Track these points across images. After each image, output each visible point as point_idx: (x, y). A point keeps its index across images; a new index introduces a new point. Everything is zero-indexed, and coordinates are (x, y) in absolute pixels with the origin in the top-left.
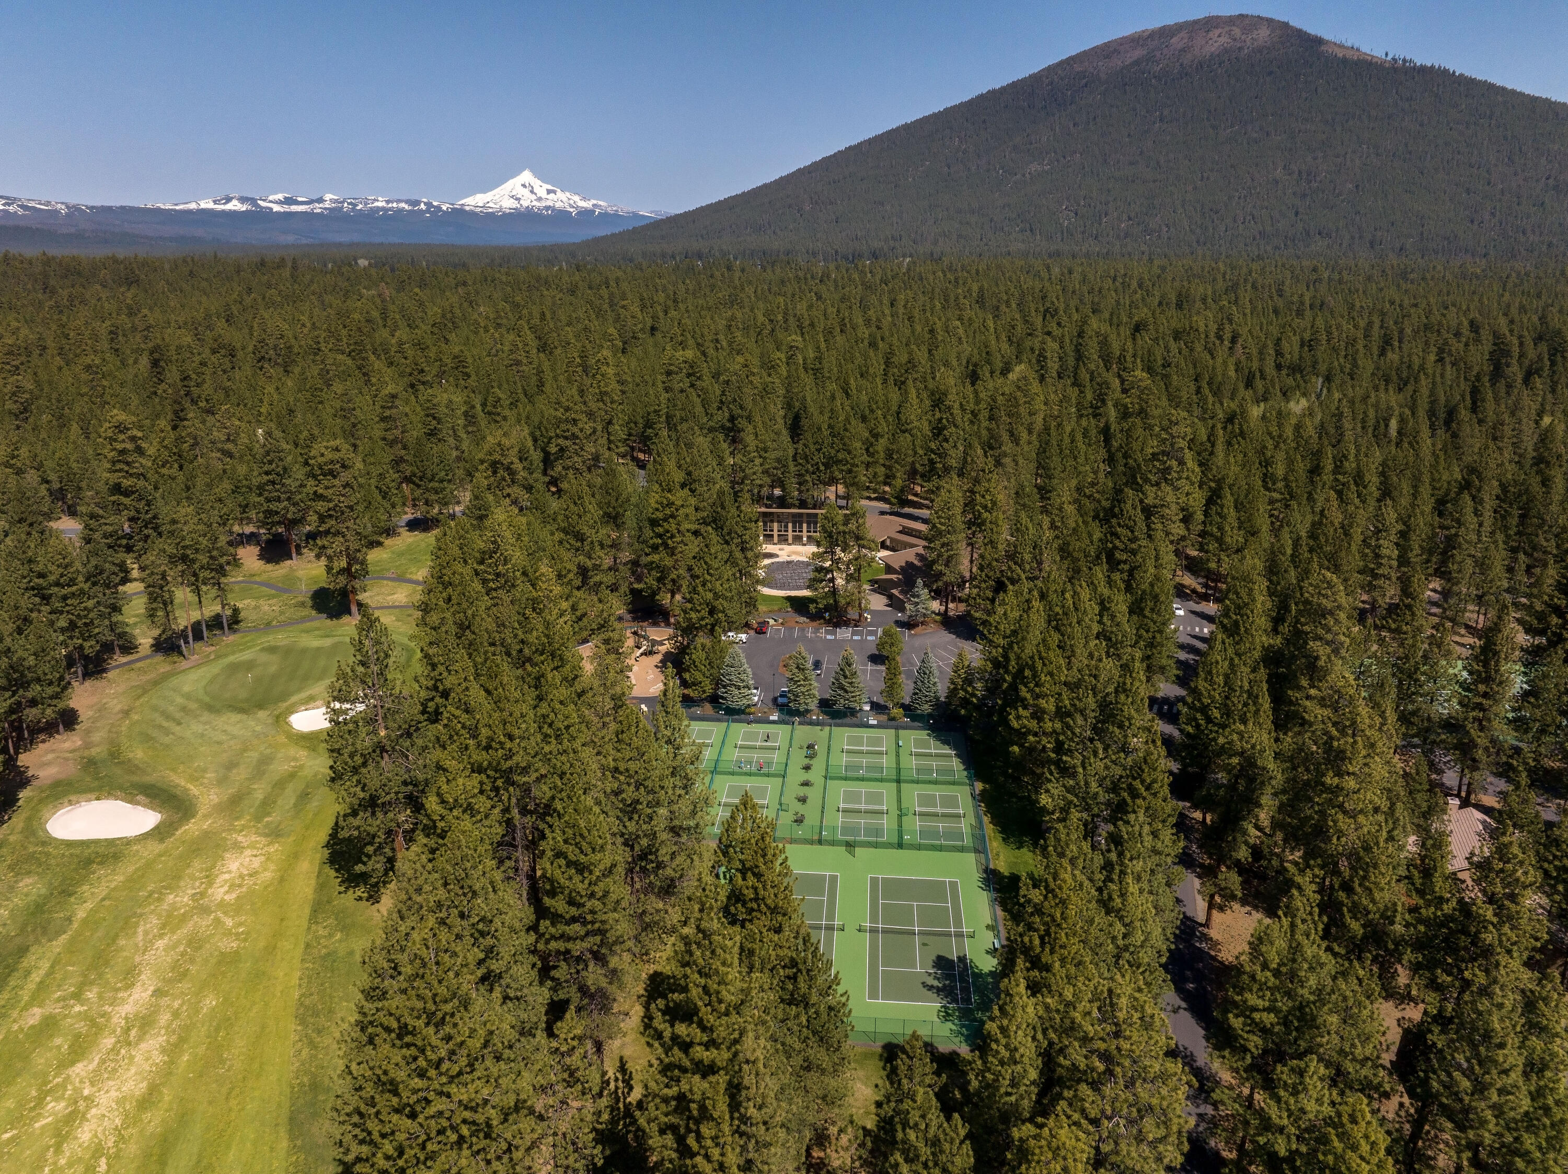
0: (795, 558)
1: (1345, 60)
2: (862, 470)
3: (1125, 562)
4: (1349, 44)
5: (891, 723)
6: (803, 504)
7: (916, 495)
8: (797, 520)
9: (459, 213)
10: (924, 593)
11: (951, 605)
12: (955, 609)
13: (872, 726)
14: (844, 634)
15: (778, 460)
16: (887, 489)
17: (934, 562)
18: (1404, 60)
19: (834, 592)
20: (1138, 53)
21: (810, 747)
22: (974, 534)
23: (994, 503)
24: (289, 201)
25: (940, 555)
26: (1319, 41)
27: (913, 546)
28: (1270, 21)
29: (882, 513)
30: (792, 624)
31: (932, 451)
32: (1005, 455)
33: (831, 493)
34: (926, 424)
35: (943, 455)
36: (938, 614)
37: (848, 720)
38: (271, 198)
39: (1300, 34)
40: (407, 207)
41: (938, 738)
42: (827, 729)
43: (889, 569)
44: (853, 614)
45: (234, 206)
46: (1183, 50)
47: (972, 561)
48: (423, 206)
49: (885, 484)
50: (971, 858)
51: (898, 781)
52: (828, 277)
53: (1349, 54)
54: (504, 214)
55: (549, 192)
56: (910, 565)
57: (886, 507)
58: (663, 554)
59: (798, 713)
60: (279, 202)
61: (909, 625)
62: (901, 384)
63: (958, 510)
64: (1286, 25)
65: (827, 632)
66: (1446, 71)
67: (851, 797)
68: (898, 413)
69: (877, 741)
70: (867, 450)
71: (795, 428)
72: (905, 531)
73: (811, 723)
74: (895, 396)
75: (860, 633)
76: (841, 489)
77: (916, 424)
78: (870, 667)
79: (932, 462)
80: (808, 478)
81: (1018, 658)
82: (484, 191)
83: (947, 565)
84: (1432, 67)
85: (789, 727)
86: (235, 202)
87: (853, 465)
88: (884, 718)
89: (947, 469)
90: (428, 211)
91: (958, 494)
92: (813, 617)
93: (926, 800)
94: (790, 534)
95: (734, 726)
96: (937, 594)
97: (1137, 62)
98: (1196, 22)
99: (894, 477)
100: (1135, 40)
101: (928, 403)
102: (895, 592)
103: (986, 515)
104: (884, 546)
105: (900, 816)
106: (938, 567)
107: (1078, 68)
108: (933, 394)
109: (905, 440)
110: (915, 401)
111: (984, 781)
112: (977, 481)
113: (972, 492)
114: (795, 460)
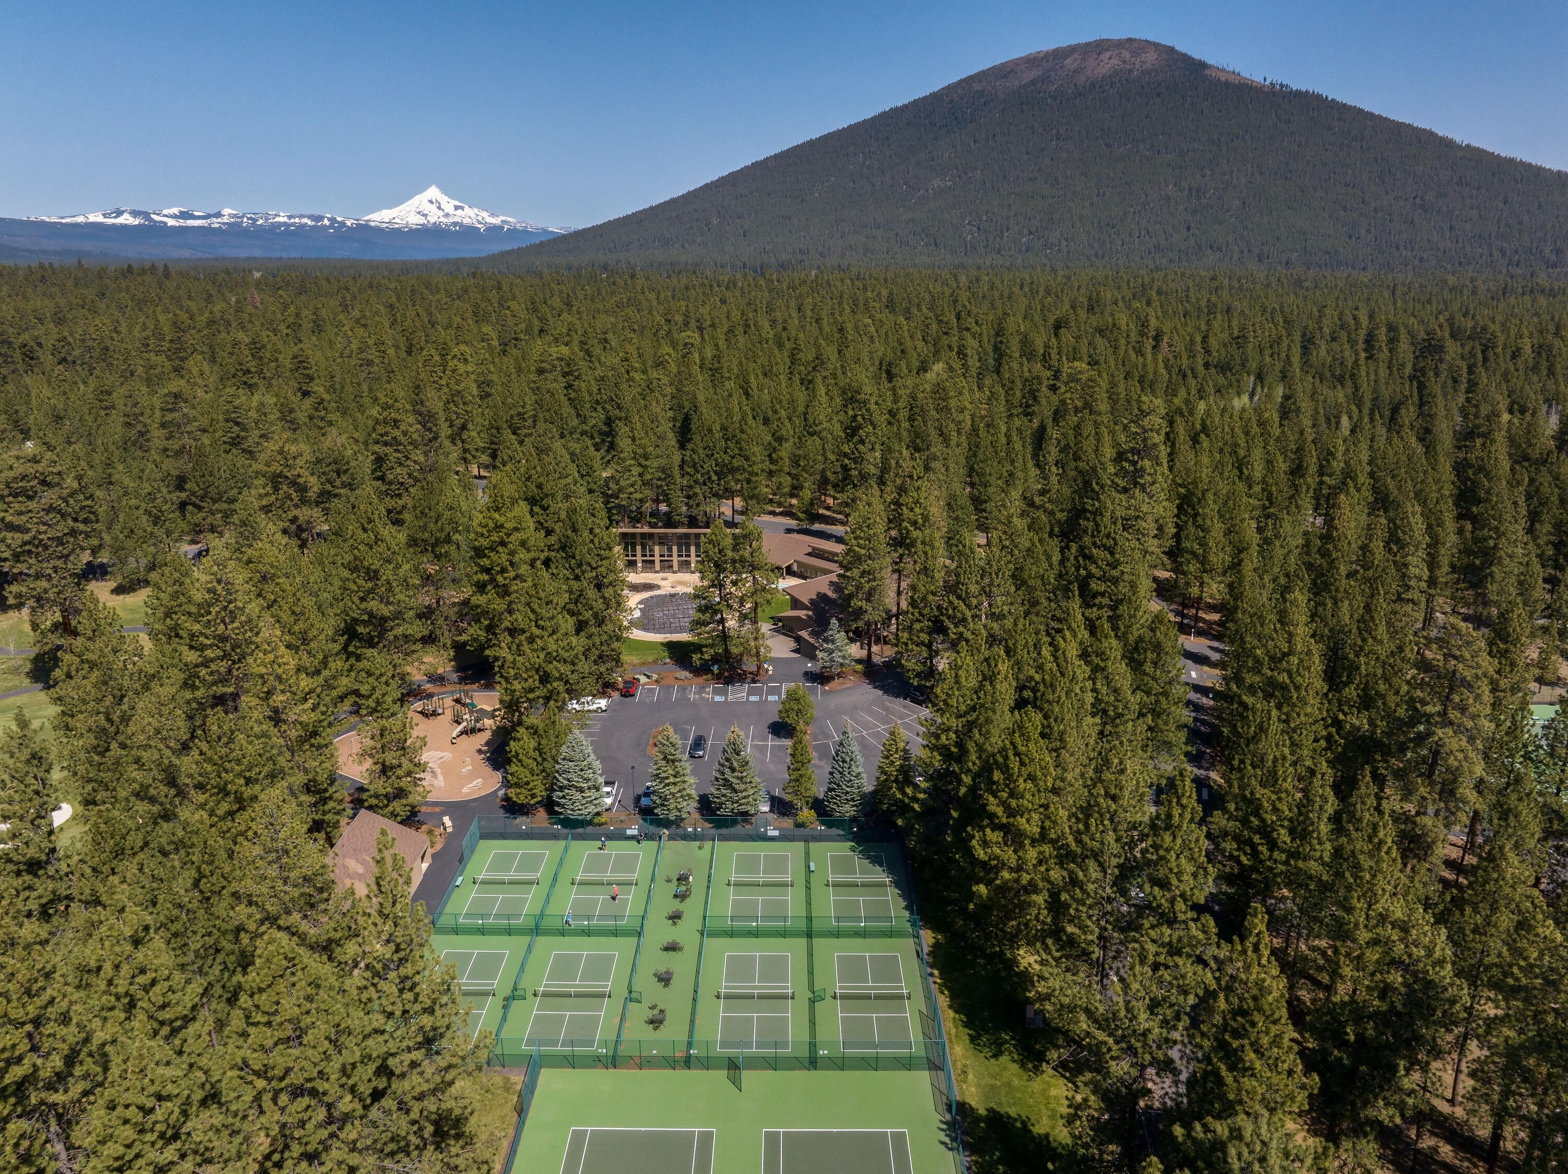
0: (680, 590)
1: (1227, 84)
2: (762, 479)
3: (1103, 594)
4: (1230, 69)
5: (799, 834)
6: (693, 522)
7: (828, 508)
8: (684, 542)
9: (365, 228)
10: (841, 637)
11: (875, 649)
12: (881, 653)
13: (772, 839)
14: (739, 693)
15: (663, 470)
16: (794, 501)
17: (851, 596)
18: (1282, 85)
19: (724, 636)
20: (1035, 73)
21: (682, 879)
22: (901, 557)
23: (926, 518)
24: (184, 215)
25: (859, 587)
26: (1202, 65)
27: (826, 572)
28: (1156, 45)
29: (789, 531)
30: (669, 681)
31: (846, 455)
32: (935, 458)
33: (726, 508)
34: (838, 426)
35: (859, 460)
36: (859, 661)
37: (738, 829)
38: (165, 212)
39: (1186, 58)
40: (309, 222)
41: (865, 854)
42: (708, 845)
43: (796, 604)
44: (750, 665)
45: (126, 219)
46: (1076, 71)
47: (899, 593)
48: (326, 222)
49: (792, 496)
50: (923, 1079)
51: (809, 935)
52: (735, 286)
53: (1231, 78)
54: (411, 230)
55: (457, 208)
56: (822, 597)
57: (793, 523)
58: (491, 594)
59: (667, 824)
60: (174, 217)
61: (821, 678)
62: (807, 383)
63: (880, 527)
64: (1171, 50)
65: (716, 692)
66: (1319, 97)
67: (740, 968)
68: (805, 414)
69: (777, 864)
70: (770, 456)
71: (684, 434)
72: (816, 553)
73: (686, 837)
74: (801, 396)
75: (759, 692)
76: (739, 502)
77: (825, 425)
78: (771, 741)
79: (845, 468)
80: (697, 490)
81: (980, 749)
82: (390, 207)
83: (868, 600)
84: (1307, 92)
85: (654, 844)
86: (126, 216)
87: (751, 474)
88: (788, 823)
89: (864, 477)
90: (331, 226)
91: (879, 507)
92: (698, 671)
93: (852, 969)
94: (675, 559)
95: (577, 845)
96: (857, 636)
97: (1033, 82)
98: (1088, 44)
99: (801, 487)
100: (1031, 61)
101: (838, 400)
102: (804, 634)
103: (916, 534)
104: (790, 572)
105: (812, 1002)
106: (857, 603)
107: (977, 87)
108: (844, 393)
109: (813, 444)
110: (824, 399)
111: (935, 928)
112: (902, 490)
113: (897, 503)
114: (681, 467)
